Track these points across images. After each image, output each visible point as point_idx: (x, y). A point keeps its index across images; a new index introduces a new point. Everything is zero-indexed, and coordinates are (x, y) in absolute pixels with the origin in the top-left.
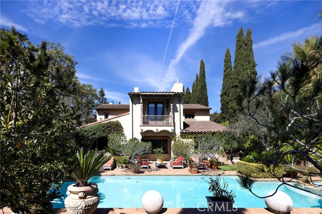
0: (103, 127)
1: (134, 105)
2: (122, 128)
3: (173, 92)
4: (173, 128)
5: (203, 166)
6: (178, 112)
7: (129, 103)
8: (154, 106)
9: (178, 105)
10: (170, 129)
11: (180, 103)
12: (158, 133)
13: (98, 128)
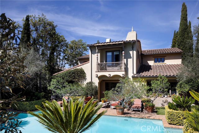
0: (70, 73)
1: (93, 55)
2: (85, 74)
3: (122, 41)
4: (124, 73)
5: (138, 108)
6: (131, 58)
7: (89, 54)
8: (111, 54)
9: (131, 52)
10: (121, 74)
11: (133, 50)
12: (110, 77)
13: (65, 74)
